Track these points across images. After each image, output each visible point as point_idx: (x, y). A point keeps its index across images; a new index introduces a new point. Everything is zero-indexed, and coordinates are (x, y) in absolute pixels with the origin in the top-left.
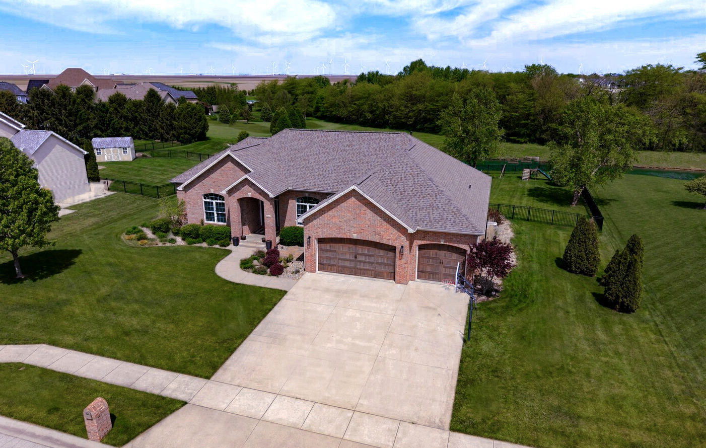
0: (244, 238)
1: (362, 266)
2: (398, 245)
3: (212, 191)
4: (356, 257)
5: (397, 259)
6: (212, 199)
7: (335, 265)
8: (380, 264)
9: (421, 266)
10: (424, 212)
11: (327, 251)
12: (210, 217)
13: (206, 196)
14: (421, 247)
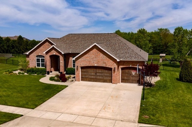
0: (51, 72)
1: (98, 78)
2: (113, 67)
3: (40, 54)
4: (96, 74)
5: (113, 73)
6: (40, 57)
7: (87, 78)
8: (106, 76)
9: (123, 77)
10: (123, 55)
11: (85, 72)
12: (38, 65)
13: (37, 56)
14: (122, 69)
